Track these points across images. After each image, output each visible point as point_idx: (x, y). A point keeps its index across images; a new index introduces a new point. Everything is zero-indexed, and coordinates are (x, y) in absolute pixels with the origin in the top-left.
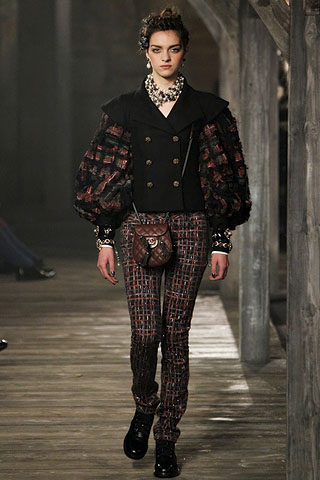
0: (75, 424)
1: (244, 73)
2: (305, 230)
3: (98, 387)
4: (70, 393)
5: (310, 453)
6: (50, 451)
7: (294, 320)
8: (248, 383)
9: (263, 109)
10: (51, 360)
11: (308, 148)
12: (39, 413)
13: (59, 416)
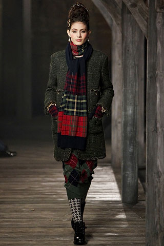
1: (124, 44)
2: (156, 130)
3: (43, 216)
4: (28, 220)
7: (150, 180)
8: (126, 214)
9: (135, 64)
10: (18, 201)
11: (158, 85)
12: (11, 231)
13: (22, 232)
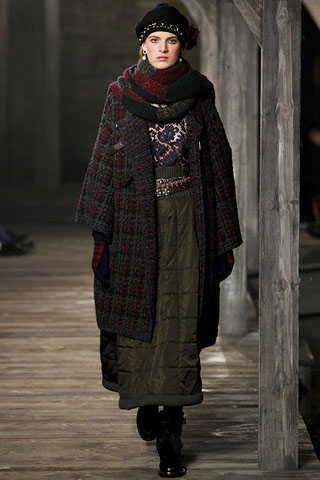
0: (57, 394)
1: (222, 56)
2: (277, 207)
3: (80, 359)
4: (52, 365)
5: (281, 423)
6: (31, 421)
7: (266, 295)
8: (225, 356)
9: (240, 90)
10: (34, 333)
11: (280, 128)
12: (22, 384)
13: (42, 387)
